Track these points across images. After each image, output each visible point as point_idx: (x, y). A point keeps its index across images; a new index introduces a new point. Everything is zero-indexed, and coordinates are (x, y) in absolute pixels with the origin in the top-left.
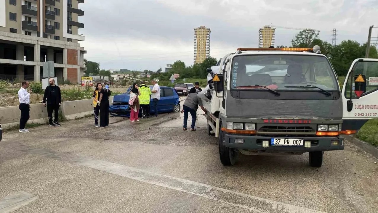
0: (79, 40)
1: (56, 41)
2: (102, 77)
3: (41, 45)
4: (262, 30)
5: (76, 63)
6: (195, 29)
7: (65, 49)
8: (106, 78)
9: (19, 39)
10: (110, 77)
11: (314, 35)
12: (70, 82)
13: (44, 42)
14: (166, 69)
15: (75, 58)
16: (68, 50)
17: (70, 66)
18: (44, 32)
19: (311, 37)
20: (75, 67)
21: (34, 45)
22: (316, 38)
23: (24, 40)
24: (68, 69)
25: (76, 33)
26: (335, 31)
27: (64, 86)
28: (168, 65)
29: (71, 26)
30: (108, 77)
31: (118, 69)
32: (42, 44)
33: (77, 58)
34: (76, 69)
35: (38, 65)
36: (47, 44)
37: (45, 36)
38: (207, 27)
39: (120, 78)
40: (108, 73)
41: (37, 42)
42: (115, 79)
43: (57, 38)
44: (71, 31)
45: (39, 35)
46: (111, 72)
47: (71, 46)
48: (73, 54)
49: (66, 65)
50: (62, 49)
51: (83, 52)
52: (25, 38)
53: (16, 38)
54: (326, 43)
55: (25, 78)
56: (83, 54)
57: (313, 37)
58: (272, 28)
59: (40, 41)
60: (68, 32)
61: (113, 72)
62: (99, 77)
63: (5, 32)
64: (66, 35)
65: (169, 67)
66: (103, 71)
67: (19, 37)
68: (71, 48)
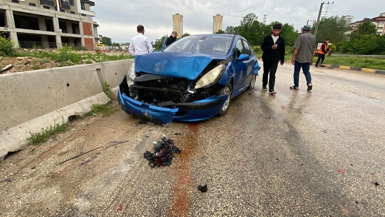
0: (92, 16)
1: (72, 15)
2: (114, 47)
3: (59, 19)
4: (215, 16)
5: (91, 35)
6: (173, 15)
7: (80, 22)
8: (117, 48)
9: (37, 12)
10: (119, 47)
11: (255, 17)
12: (86, 49)
13: (61, 15)
14: (156, 42)
15: (89, 30)
16: (83, 23)
17: (86, 37)
18: (61, 7)
19: (253, 19)
20: (90, 37)
21: (52, 17)
22: (256, 20)
23: (42, 13)
24: (85, 39)
25: (89, 10)
26: (266, 15)
27: (80, 51)
28: (157, 40)
29: (84, 3)
30: (118, 47)
31: (124, 42)
32: (60, 17)
33: (92, 30)
34: (92, 39)
35: (58, 35)
36: (64, 18)
37: (62, 10)
38: (181, 14)
39: (126, 48)
40: (118, 45)
41: (54, 15)
42: (123, 49)
43: (73, 13)
44: (85, 8)
45: (56, 9)
46: (120, 44)
47: (86, 20)
48: (87, 26)
49: (83, 36)
50: (78, 22)
51: (96, 26)
52: (43, 11)
53: (34, 11)
54: (262, 23)
55: (50, 46)
56: (96, 27)
57: (254, 19)
58: (221, 16)
59: (57, 15)
60: (82, 9)
61: (121, 44)
62: (112, 47)
63: (23, 5)
64: (80, 11)
65: (157, 41)
66: (114, 43)
67: (37, 10)
68: (85, 21)
